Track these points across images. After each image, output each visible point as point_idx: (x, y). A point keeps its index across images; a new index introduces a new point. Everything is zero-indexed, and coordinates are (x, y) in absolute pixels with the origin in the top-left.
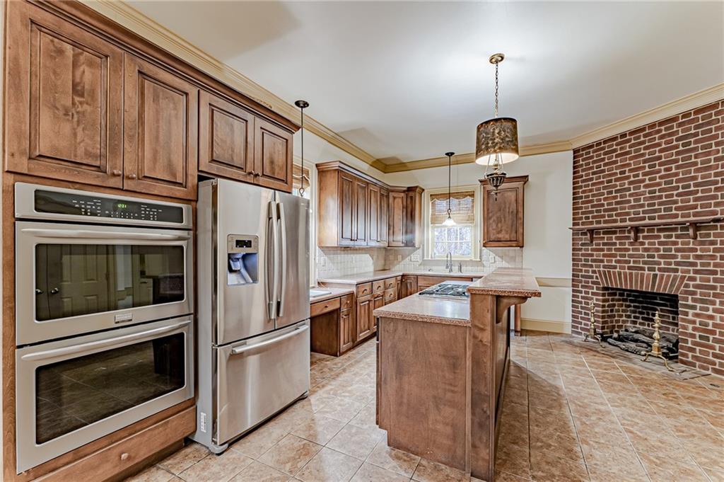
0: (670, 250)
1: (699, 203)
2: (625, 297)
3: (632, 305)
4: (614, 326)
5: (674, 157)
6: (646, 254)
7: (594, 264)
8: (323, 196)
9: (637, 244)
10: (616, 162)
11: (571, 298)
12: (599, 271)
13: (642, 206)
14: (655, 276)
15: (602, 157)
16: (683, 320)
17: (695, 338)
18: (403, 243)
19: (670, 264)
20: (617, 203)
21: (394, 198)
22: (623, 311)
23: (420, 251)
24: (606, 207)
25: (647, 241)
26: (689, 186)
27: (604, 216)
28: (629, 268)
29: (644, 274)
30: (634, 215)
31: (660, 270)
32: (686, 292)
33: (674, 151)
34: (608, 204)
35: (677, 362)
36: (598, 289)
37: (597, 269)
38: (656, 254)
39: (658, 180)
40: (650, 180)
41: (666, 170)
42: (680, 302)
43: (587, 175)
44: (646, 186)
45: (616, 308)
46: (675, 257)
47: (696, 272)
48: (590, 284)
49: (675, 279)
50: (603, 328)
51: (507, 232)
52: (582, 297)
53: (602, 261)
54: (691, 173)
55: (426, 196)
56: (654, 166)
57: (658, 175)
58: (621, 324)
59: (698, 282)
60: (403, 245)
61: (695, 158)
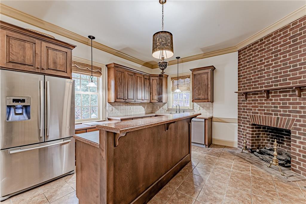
0: (286, 103)
1: (302, 75)
2: (266, 130)
3: (270, 134)
4: (260, 146)
5: (288, 49)
6: (273, 106)
7: (247, 111)
8: (109, 79)
9: (269, 100)
10: (258, 55)
11: (237, 129)
12: (250, 115)
13: (271, 78)
14: (278, 118)
15: (251, 53)
16: (294, 145)
17: (300, 156)
18: (157, 100)
19: (286, 111)
20: (259, 78)
21: (153, 80)
22: (265, 137)
23: (167, 104)
24: (253, 80)
25: (273, 99)
26: (296, 65)
27: (252, 85)
28: (265, 114)
29: (272, 117)
30: (267, 84)
31: (280, 115)
32: (295, 129)
33: (288, 45)
34: (254, 79)
35: (290, 169)
36: (249, 124)
37: (249, 114)
38: (278, 106)
39: (279, 63)
40: (275, 63)
41: (283, 57)
42: (292, 134)
43: (244, 64)
44: (273, 67)
45: (261, 135)
46: (289, 107)
47: (301, 117)
48: (246, 122)
49: (289, 120)
50: (252, 146)
51: (203, 95)
52: (243, 129)
53: (251, 110)
54: (297, 57)
55: (169, 79)
56: (277, 55)
57: (279, 60)
58: (264, 144)
59: (302, 123)
60: (157, 102)
61: (300, 48)
